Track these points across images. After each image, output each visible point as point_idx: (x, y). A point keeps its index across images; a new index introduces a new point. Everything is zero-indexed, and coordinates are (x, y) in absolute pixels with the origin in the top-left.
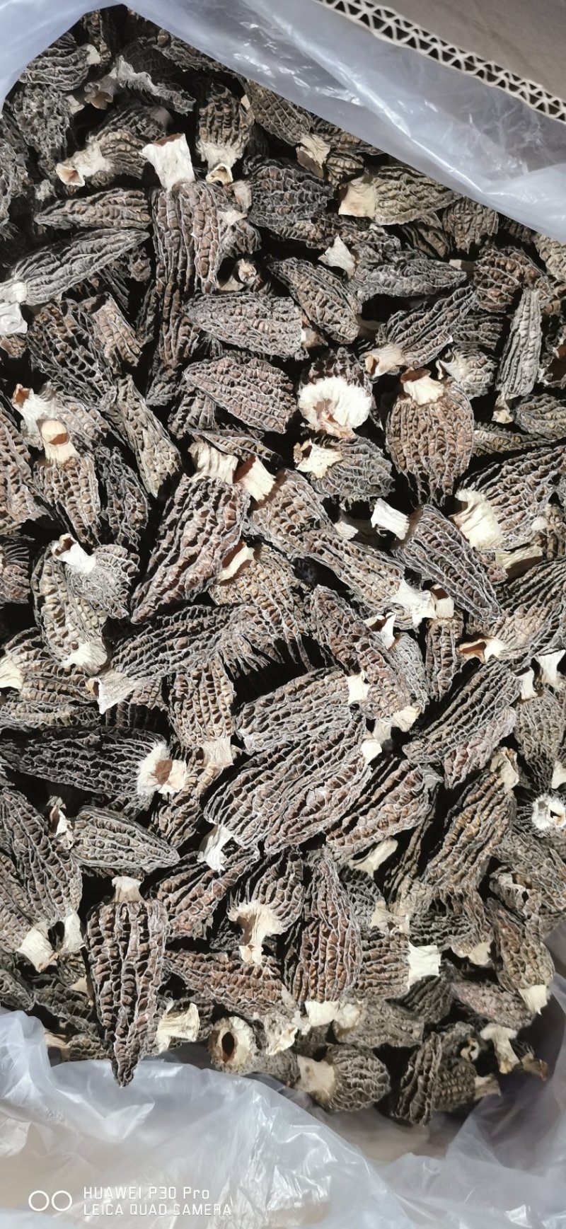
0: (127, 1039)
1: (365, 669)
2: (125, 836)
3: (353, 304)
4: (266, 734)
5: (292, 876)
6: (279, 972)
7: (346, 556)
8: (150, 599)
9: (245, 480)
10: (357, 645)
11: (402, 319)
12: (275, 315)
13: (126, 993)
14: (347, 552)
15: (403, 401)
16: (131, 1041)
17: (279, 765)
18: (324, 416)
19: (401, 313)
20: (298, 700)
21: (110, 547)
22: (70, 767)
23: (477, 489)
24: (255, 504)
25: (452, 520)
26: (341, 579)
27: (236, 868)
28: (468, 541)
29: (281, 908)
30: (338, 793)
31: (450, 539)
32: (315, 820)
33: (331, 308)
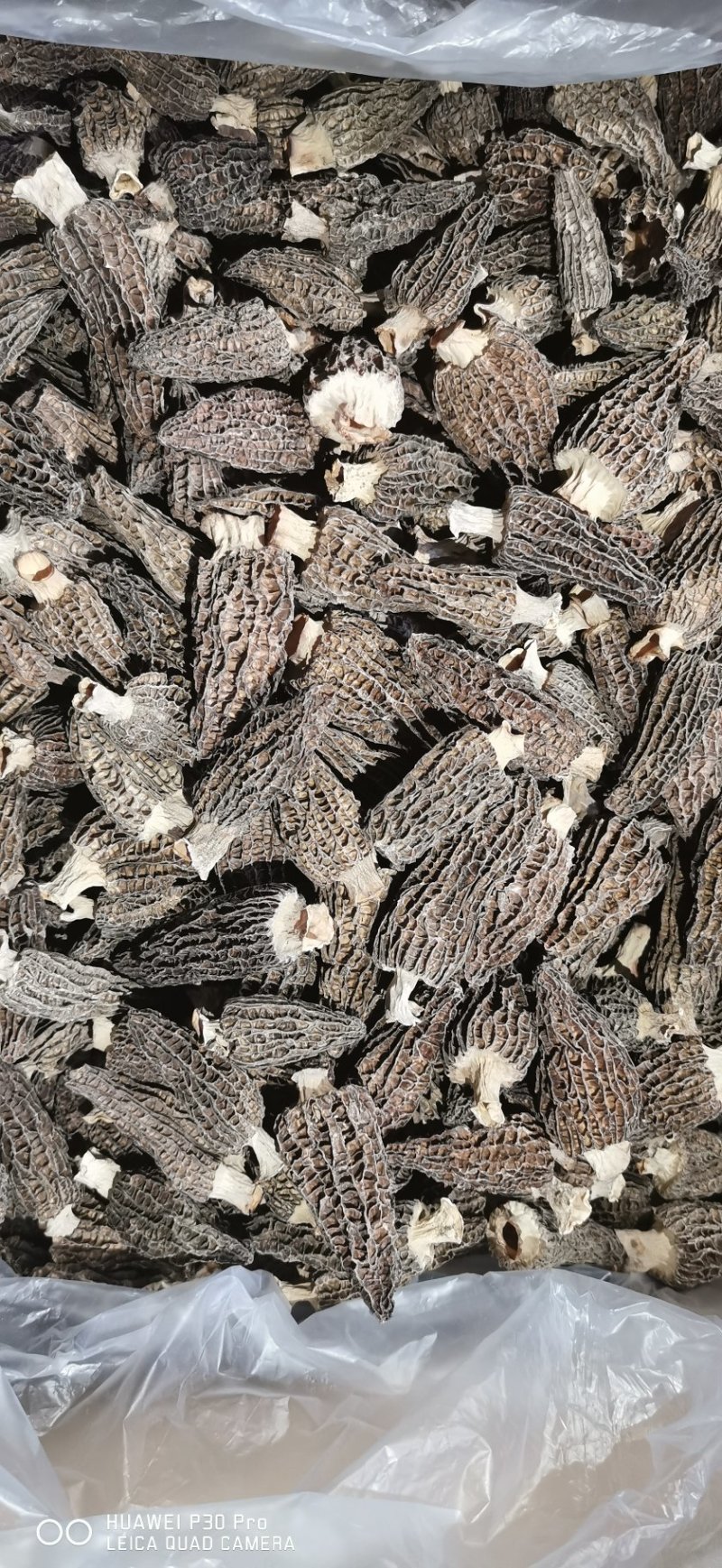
0: (368, 1261)
1: (511, 718)
2: (287, 1019)
3: (346, 279)
4: (410, 838)
5: (511, 1005)
6: (540, 1129)
7: (433, 584)
8: (211, 721)
9: (277, 538)
10: (489, 692)
11: (406, 270)
12: (244, 326)
13: (348, 1206)
14: (434, 580)
15: (444, 371)
16: (374, 1262)
17: (443, 871)
18: (345, 424)
19: (404, 264)
20: (433, 782)
21: (143, 677)
22: (196, 959)
23: (574, 445)
24: (300, 564)
25: (557, 495)
26: (440, 617)
27: (438, 1017)
28: (586, 512)
29: (507, 1048)
30: (534, 885)
31: (558, 517)
32: (518, 927)
33: (315, 293)
